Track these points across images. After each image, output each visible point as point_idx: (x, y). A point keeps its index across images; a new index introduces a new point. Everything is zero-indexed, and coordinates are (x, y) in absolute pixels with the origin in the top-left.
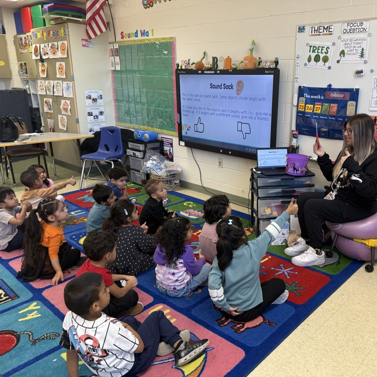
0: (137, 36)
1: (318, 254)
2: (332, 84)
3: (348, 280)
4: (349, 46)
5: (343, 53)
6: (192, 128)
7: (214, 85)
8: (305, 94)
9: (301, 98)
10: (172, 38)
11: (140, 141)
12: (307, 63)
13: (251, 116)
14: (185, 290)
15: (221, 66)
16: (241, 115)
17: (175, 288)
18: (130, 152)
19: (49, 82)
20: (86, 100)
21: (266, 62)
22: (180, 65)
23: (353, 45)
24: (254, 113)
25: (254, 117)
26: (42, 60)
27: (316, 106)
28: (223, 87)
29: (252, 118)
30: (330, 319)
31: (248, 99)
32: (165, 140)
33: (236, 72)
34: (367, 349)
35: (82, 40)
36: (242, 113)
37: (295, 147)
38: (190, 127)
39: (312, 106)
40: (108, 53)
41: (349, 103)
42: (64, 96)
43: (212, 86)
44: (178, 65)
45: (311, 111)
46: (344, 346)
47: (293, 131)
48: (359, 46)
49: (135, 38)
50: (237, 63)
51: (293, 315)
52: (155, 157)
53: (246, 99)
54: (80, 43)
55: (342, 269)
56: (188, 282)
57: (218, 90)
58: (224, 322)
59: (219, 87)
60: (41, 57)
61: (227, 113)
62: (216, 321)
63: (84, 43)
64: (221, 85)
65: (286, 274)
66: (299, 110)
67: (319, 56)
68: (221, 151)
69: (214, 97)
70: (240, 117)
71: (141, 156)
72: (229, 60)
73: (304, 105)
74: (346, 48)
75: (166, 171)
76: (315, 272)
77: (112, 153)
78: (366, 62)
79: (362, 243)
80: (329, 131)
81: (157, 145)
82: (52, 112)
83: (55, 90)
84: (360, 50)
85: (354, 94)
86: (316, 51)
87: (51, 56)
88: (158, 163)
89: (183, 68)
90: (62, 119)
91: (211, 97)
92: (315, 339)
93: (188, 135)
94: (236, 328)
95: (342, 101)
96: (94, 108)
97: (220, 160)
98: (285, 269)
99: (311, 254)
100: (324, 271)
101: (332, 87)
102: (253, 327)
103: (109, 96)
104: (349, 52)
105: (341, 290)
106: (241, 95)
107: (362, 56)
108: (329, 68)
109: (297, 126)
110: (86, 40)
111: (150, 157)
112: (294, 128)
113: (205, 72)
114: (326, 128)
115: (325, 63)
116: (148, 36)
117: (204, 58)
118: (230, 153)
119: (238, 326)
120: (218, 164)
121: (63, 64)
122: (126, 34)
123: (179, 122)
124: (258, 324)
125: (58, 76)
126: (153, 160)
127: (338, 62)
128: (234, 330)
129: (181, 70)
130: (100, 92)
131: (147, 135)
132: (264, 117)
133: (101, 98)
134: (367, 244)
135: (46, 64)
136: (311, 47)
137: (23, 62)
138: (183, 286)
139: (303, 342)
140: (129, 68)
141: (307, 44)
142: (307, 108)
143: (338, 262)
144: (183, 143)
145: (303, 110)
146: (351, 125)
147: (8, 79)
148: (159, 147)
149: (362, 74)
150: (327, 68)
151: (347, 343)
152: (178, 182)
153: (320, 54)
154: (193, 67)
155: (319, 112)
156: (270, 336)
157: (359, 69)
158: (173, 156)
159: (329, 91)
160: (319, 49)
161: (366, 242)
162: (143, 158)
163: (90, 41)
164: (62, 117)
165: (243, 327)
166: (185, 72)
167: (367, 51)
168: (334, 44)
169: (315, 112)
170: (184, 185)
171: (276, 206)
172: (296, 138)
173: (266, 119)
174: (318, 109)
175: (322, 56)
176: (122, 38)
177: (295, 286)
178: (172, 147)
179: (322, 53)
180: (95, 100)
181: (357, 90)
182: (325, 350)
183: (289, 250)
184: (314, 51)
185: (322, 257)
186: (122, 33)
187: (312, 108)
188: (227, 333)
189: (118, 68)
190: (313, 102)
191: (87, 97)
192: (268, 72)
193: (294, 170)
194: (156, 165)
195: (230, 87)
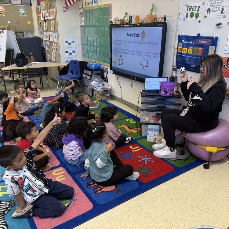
0: (92, 4)
1: (171, 151)
2: (200, 33)
3: (187, 172)
4: (214, 5)
5: (209, 10)
6: (117, 63)
8: (182, 40)
9: (180, 43)
10: (109, 4)
11: (89, 69)
12: (185, 18)
13: (149, 55)
14: (77, 161)
15: (133, 22)
16: (143, 54)
17: (71, 159)
18: (84, 76)
19: (48, 33)
20: (65, 44)
21: (159, 18)
22: (112, 22)
23: (216, 4)
24: (151, 53)
26: (45, 20)
27: (189, 49)
28: (134, 35)
29: (149, 56)
30: (159, 196)
31: (148, 44)
32: (104, 69)
33: (142, 25)
34: (174, 222)
35: (64, 7)
36: (144, 53)
37: (174, 77)
38: (116, 61)
39: (187, 49)
40: (79, 15)
41: (211, 47)
42: (54, 41)
43: (129, 35)
44: (111, 21)
45: (186, 52)
46: (159, 216)
47: (173, 66)
48: (220, 4)
49: (91, 5)
50: (142, 19)
51: (136, 189)
52: (97, 80)
53: (146, 43)
54: (62, 9)
55: (186, 164)
56: (80, 157)
57: (131, 37)
58: (91, 185)
59: (131, 35)
60: (45, 19)
61: (135, 53)
62: (87, 183)
63: (65, 9)
64: (133, 34)
65: (146, 161)
66: (178, 51)
67: (193, 13)
68: (131, 77)
69: (129, 42)
70: (143, 55)
71: (89, 78)
72: (138, 17)
73: (181, 48)
74: (211, 6)
75: (102, 88)
76: (166, 163)
77: (74, 76)
78: (224, 17)
79: (203, 148)
80: (196, 67)
81: (100, 72)
82: (49, 50)
83: (50, 38)
84: (221, 7)
85: (214, 41)
86: (191, 9)
87: (48, 18)
88: (98, 83)
89: (114, 23)
90: (53, 55)
92: (142, 207)
93: (114, 66)
94: (96, 190)
95: (206, 45)
96: (69, 48)
97: (132, 83)
98: (147, 158)
99: (166, 150)
100: (173, 163)
101: (200, 36)
102: (107, 192)
103: (78, 42)
104: (214, 10)
105: (178, 178)
106: (143, 41)
107: (222, 12)
108: (199, 22)
109: (177, 62)
110: (66, 8)
111: (94, 79)
112: (175, 64)
113: (125, 26)
114: (194, 65)
115: (197, 18)
116: (98, 3)
117: (125, 16)
118: (136, 79)
119: (98, 189)
120: (130, 86)
121: (53, 22)
122: (87, 3)
123: (110, 58)
124: (110, 190)
125: (51, 30)
126: (95, 81)
127: (206, 17)
128: (94, 191)
129: (113, 24)
130: (73, 39)
131: (93, 66)
132: (156, 56)
133: (74, 43)
134: (206, 149)
135: (47, 22)
136: (188, 6)
137: (39, 22)
138: (76, 159)
139: (133, 208)
140: (88, 24)
141: (186, 5)
142: (183, 50)
143: (187, 159)
144: (112, 72)
145: (181, 51)
146: (205, 63)
147: (32, 31)
148: (101, 74)
149: (220, 26)
150: (198, 22)
151: (162, 215)
152: (109, 95)
153: (194, 12)
154: (119, 23)
155: (191, 53)
156: (114, 199)
157: (219, 22)
158: (108, 79)
159: (198, 38)
160: (193, 8)
161: (206, 148)
162: (90, 79)
163: (68, 8)
164: (53, 54)
165: (101, 190)
166: (114, 26)
167: (226, 9)
168: (203, 4)
169: (188, 53)
170: (112, 97)
171: (153, 116)
172: (175, 71)
173: (157, 57)
174: (190, 51)
175: (195, 13)
176: (86, 5)
177: (147, 170)
178: (108, 73)
179: (195, 11)
180: (70, 44)
181: (217, 38)
182: (144, 216)
183: (155, 146)
184: (190, 10)
185: (174, 153)
186: (86, 2)
187: (187, 50)
188: (89, 192)
189: (83, 25)
190: (188, 46)
191: (65, 42)
192: (160, 25)
193: (165, 93)
194: (97, 84)
195: (138, 36)
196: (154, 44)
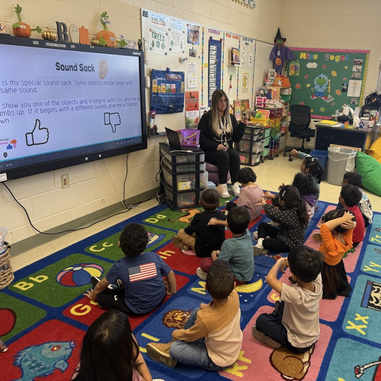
4: (175, 38)
5: (172, 43)
7: (62, 66)
9: (154, 80)
12: (152, 47)
13: (120, 103)
16: (108, 104)
21: (129, 42)
24: (123, 99)
25: (123, 105)
27: (162, 87)
28: (79, 68)
29: (121, 105)
31: (115, 84)
36: (109, 101)
38: (14, 141)
41: (182, 83)
43: (59, 67)
53: (112, 83)
57: (71, 73)
61: (89, 104)
64: (76, 66)
66: (153, 91)
67: (159, 43)
69: (65, 83)
70: (107, 106)
73: (157, 86)
74: (173, 39)
78: (183, 52)
84: (180, 42)
86: (157, 37)
91: (60, 84)
104: (175, 43)
106: (105, 80)
113: (48, 44)
115: (163, 49)
118: (100, 156)
127: (170, 49)
132: (133, 102)
136: (153, 33)
144: (2, 177)
145: (156, 91)
150: (164, 54)
153: (159, 41)
159: (169, 73)
167: (184, 44)
168: (167, 34)
172: (154, 118)
173: (135, 104)
174: (164, 89)
175: (161, 43)
184: (155, 38)
195: (90, 69)
196: (127, 84)
